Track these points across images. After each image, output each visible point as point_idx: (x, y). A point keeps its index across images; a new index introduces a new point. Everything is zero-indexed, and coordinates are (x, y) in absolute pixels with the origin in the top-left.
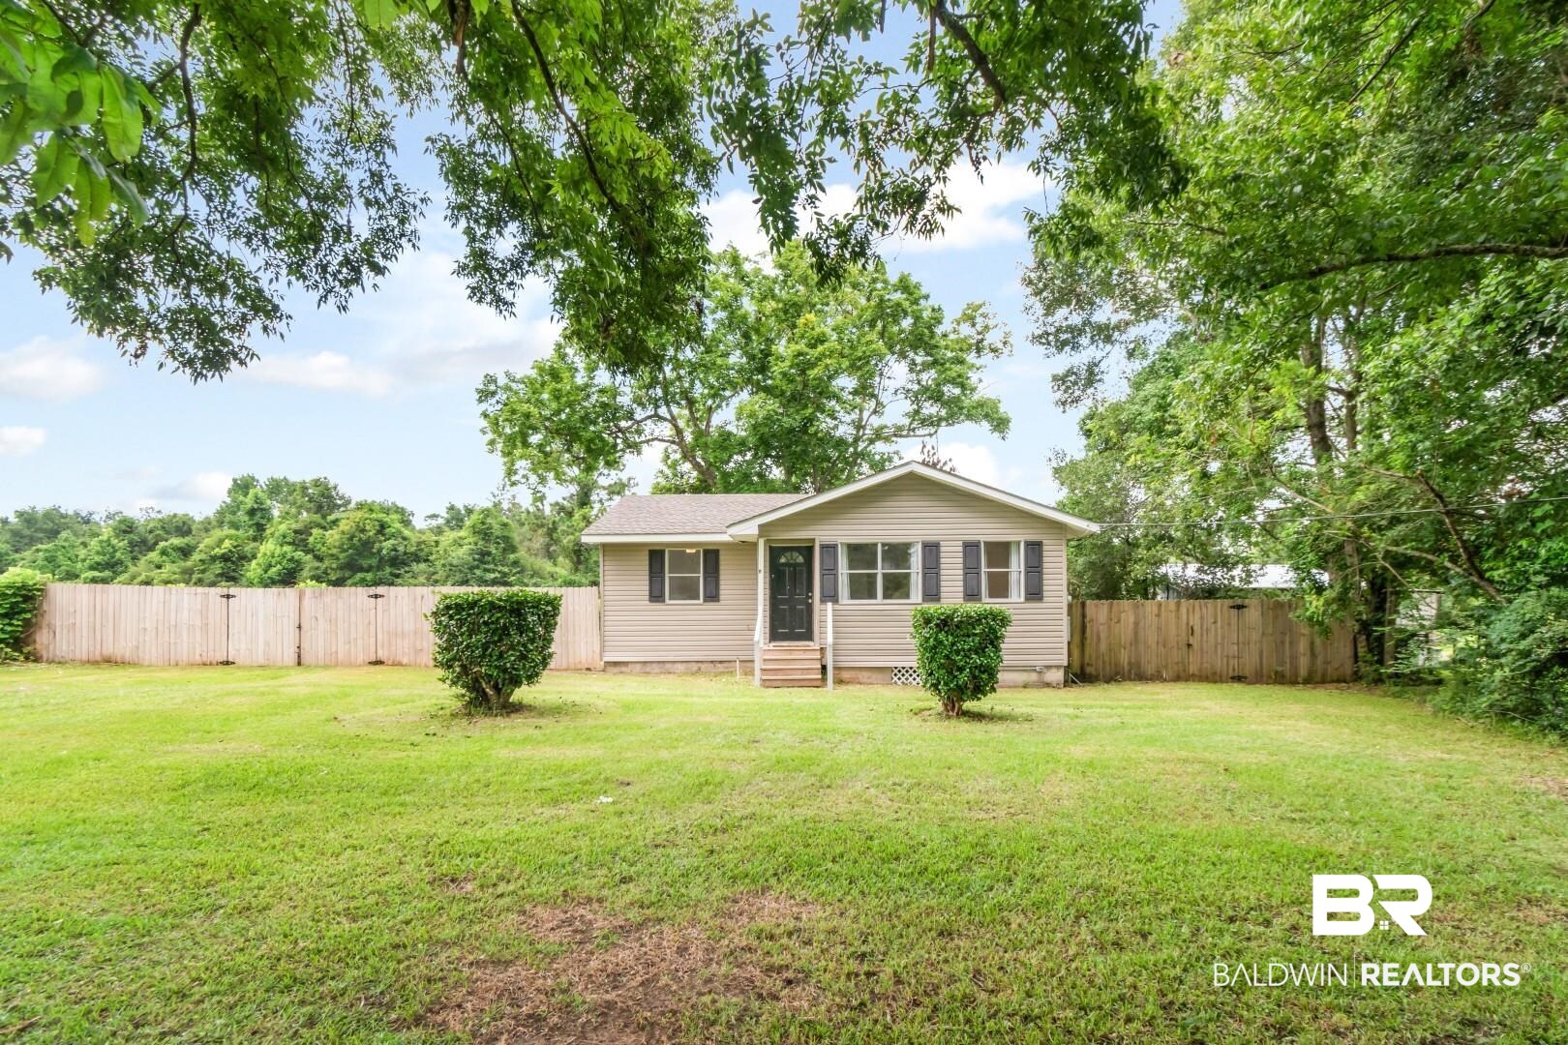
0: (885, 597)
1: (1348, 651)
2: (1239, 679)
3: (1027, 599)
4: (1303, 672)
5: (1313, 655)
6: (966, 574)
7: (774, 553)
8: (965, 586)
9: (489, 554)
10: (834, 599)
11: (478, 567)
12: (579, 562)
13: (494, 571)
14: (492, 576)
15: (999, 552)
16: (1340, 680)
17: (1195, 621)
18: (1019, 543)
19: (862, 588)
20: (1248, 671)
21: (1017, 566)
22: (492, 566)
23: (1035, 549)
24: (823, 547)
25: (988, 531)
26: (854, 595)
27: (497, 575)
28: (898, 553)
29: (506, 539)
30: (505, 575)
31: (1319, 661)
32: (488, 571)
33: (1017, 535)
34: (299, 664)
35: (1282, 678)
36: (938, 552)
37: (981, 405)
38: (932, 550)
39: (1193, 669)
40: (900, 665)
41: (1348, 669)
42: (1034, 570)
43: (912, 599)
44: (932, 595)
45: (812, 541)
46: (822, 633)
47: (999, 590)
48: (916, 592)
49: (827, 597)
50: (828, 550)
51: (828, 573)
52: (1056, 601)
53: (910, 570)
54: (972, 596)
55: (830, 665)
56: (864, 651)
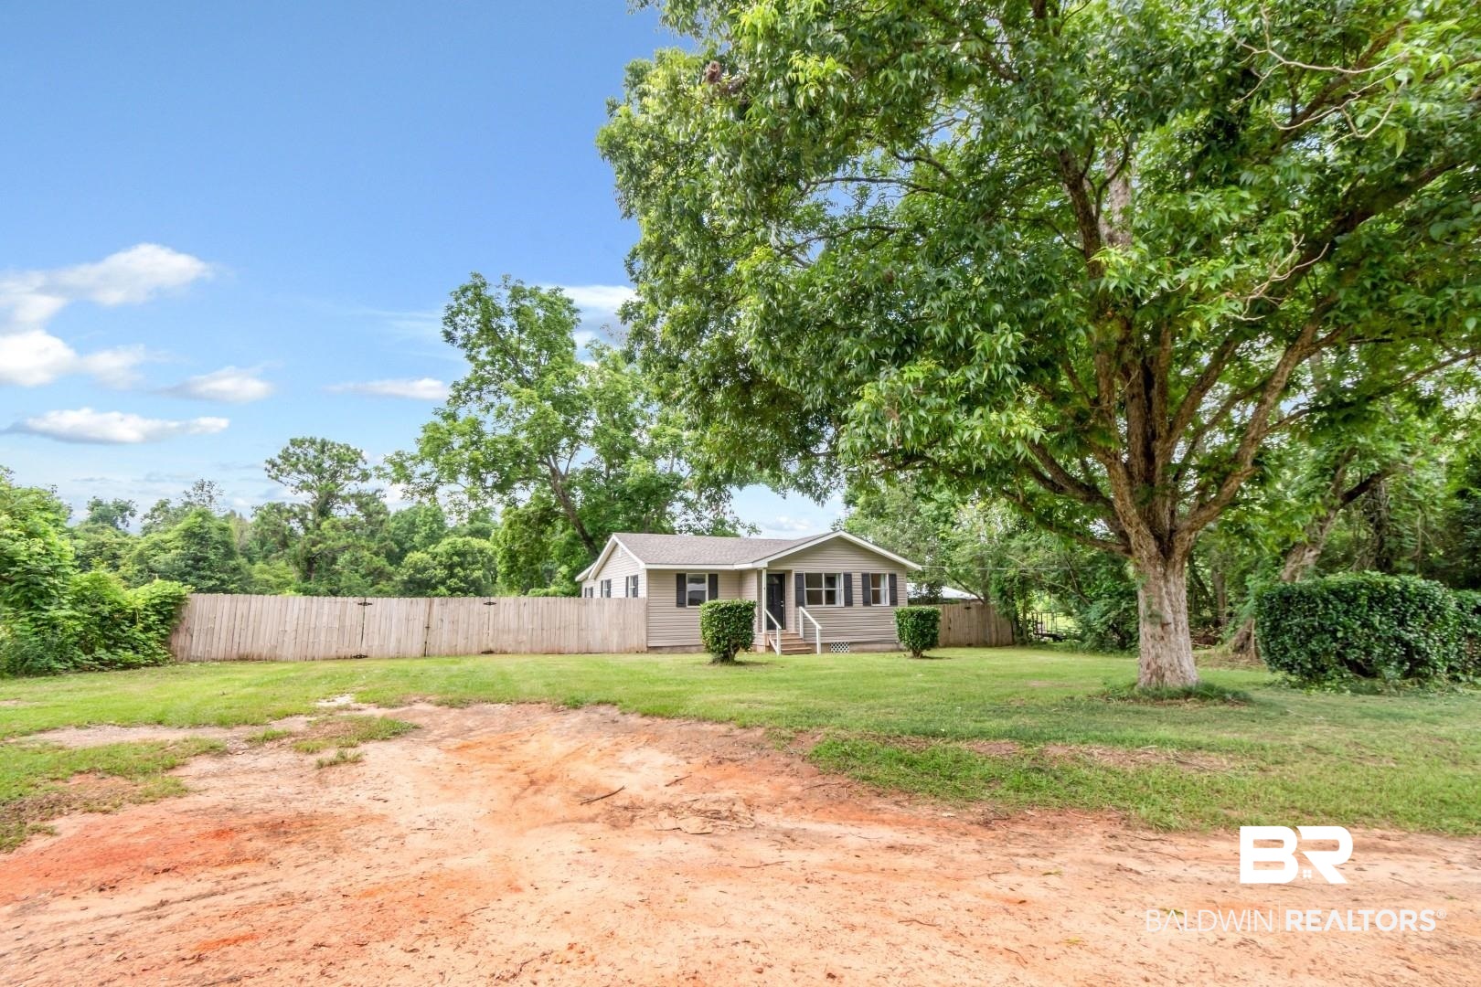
0: (826, 603)
1: (1010, 630)
2: (970, 645)
3: (891, 605)
4: (994, 641)
5: (997, 633)
6: (863, 591)
8: (863, 597)
9: (205, 559)
10: (803, 605)
11: (189, 574)
13: (211, 578)
14: (211, 583)
15: (876, 579)
16: (1008, 645)
18: (885, 575)
19: (814, 599)
20: (973, 641)
21: (885, 587)
22: (209, 573)
23: (893, 577)
24: (797, 575)
25: (873, 568)
26: (811, 603)
27: (215, 582)
28: (831, 579)
29: (226, 544)
30: (223, 582)
31: (1000, 635)
32: (203, 578)
33: (885, 571)
34: (424, 655)
35: (986, 644)
36: (851, 579)
38: (848, 577)
39: (951, 640)
40: (834, 641)
41: (1010, 639)
42: (893, 588)
43: (838, 604)
44: (849, 602)
45: (790, 572)
46: (797, 624)
47: (877, 599)
48: (840, 601)
49: (799, 603)
50: (799, 576)
51: (799, 589)
52: (903, 606)
53: (837, 589)
54: (866, 603)
55: (818, 641)
56: (823, 634)
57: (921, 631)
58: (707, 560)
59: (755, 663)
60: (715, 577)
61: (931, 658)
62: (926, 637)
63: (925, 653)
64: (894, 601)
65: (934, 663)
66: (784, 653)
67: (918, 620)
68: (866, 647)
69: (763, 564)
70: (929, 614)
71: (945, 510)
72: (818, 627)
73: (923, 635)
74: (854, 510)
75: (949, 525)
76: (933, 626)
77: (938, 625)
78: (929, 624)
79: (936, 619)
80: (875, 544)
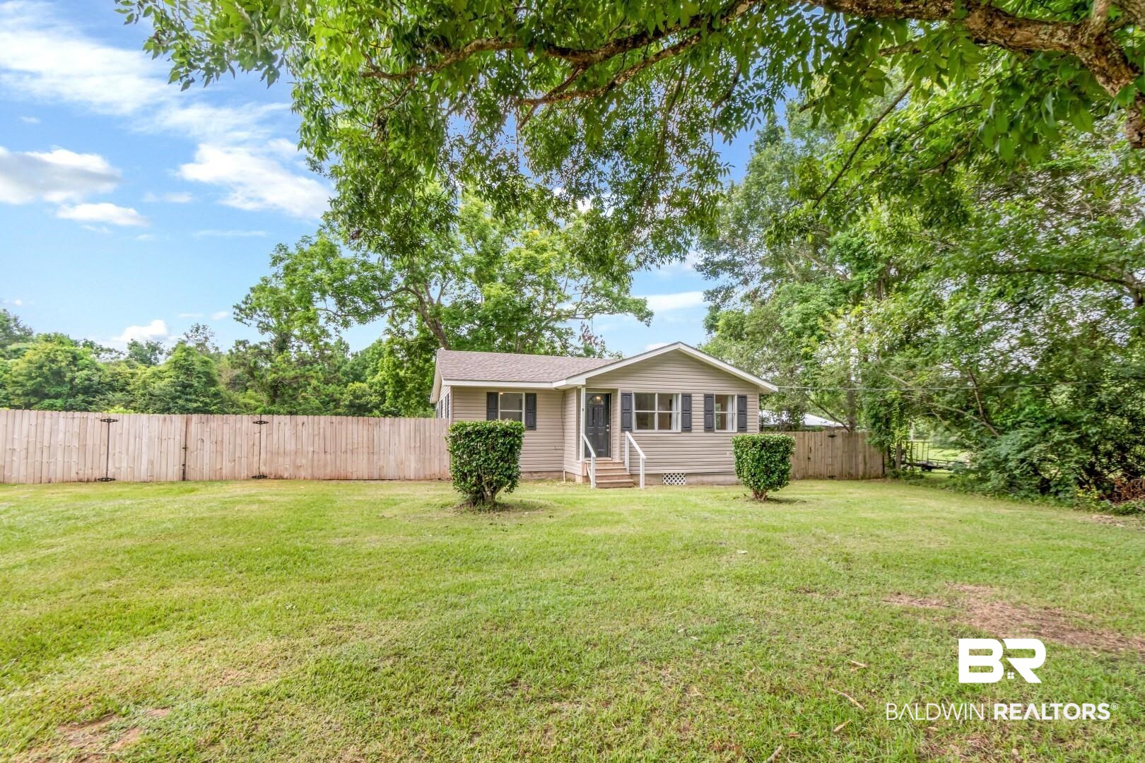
0: (660, 428)
1: (880, 461)
2: (832, 477)
3: (738, 431)
4: (861, 473)
5: (865, 464)
6: (706, 414)
7: (590, 397)
8: (705, 422)
9: (191, 386)
10: (629, 429)
11: (179, 397)
12: (276, 395)
13: (196, 401)
14: (195, 405)
15: (723, 400)
16: (877, 477)
17: (812, 444)
18: (733, 396)
19: (644, 422)
20: (836, 473)
21: (732, 410)
22: (194, 397)
23: (742, 399)
24: (623, 395)
25: (717, 388)
26: (639, 427)
27: (199, 404)
28: (667, 400)
29: (207, 374)
30: (206, 404)
31: (868, 466)
32: (190, 401)
33: (733, 391)
34: (184, 479)
35: (850, 476)
36: (691, 401)
38: (687, 398)
39: (810, 472)
40: (667, 472)
41: (880, 472)
42: (742, 412)
43: (674, 430)
44: (687, 427)
45: (616, 391)
46: (622, 452)
47: (723, 425)
48: (677, 426)
49: (626, 427)
50: (626, 396)
51: (626, 411)
52: (753, 432)
53: (674, 412)
54: (709, 428)
55: (642, 472)
56: (647, 464)
57: (766, 466)
58: (524, 377)
59: (525, 507)
60: (532, 397)
61: (778, 501)
62: (773, 472)
63: (770, 494)
64: (742, 427)
65: (784, 508)
66: (599, 486)
67: (763, 452)
68: (706, 479)
69: (580, 381)
70: (778, 444)
71: (811, 322)
72: (643, 456)
73: (768, 472)
75: (814, 338)
76: (783, 460)
77: (792, 460)
78: (779, 457)
79: (787, 450)
80: (737, 366)
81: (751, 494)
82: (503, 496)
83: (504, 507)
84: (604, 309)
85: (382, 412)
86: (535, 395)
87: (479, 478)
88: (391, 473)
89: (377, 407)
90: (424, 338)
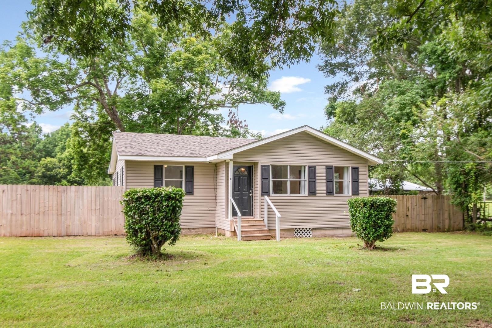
0: (291, 193)
1: (461, 218)
2: (425, 230)
3: (353, 194)
4: (447, 227)
5: (450, 219)
6: (327, 182)
8: (327, 188)
10: (268, 194)
15: (340, 171)
16: (459, 230)
17: (409, 205)
18: (348, 168)
19: (279, 188)
20: (428, 227)
21: (348, 178)
23: (355, 170)
24: (263, 167)
25: (336, 161)
26: (275, 192)
28: (297, 171)
31: (452, 222)
33: (348, 164)
35: (440, 230)
36: (315, 171)
37: (272, 94)
38: (312, 169)
39: (408, 226)
40: (298, 227)
41: (461, 225)
42: (355, 180)
43: (302, 194)
44: (313, 192)
45: (256, 164)
46: (262, 211)
47: (340, 190)
48: (305, 191)
49: (265, 192)
50: (265, 168)
51: (265, 180)
52: (364, 196)
53: (302, 179)
54: (329, 192)
55: (278, 227)
56: (282, 221)
57: (374, 222)
58: (184, 153)
59: (184, 256)
60: (190, 169)
61: (384, 249)
62: (380, 227)
63: (378, 243)
64: (356, 192)
65: (388, 254)
66: (244, 239)
67: (372, 211)
68: (328, 232)
69: (228, 156)
70: (383, 205)
71: (407, 111)
72: (278, 215)
73: (376, 226)
74: (333, 119)
75: (410, 122)
76: (387, 217)
77: (394, 216)
78: (384, 214)
79: (390, 210)
80: (351, 144)
81: (363, 244)
82: (166, 248)
83: (168, 257)
84: (247, 100)
85: (69, 181)
86: (192, 167)
87: (148, 233)
88: (76, 232)
89: (65, 177)
90: (103, 122)
